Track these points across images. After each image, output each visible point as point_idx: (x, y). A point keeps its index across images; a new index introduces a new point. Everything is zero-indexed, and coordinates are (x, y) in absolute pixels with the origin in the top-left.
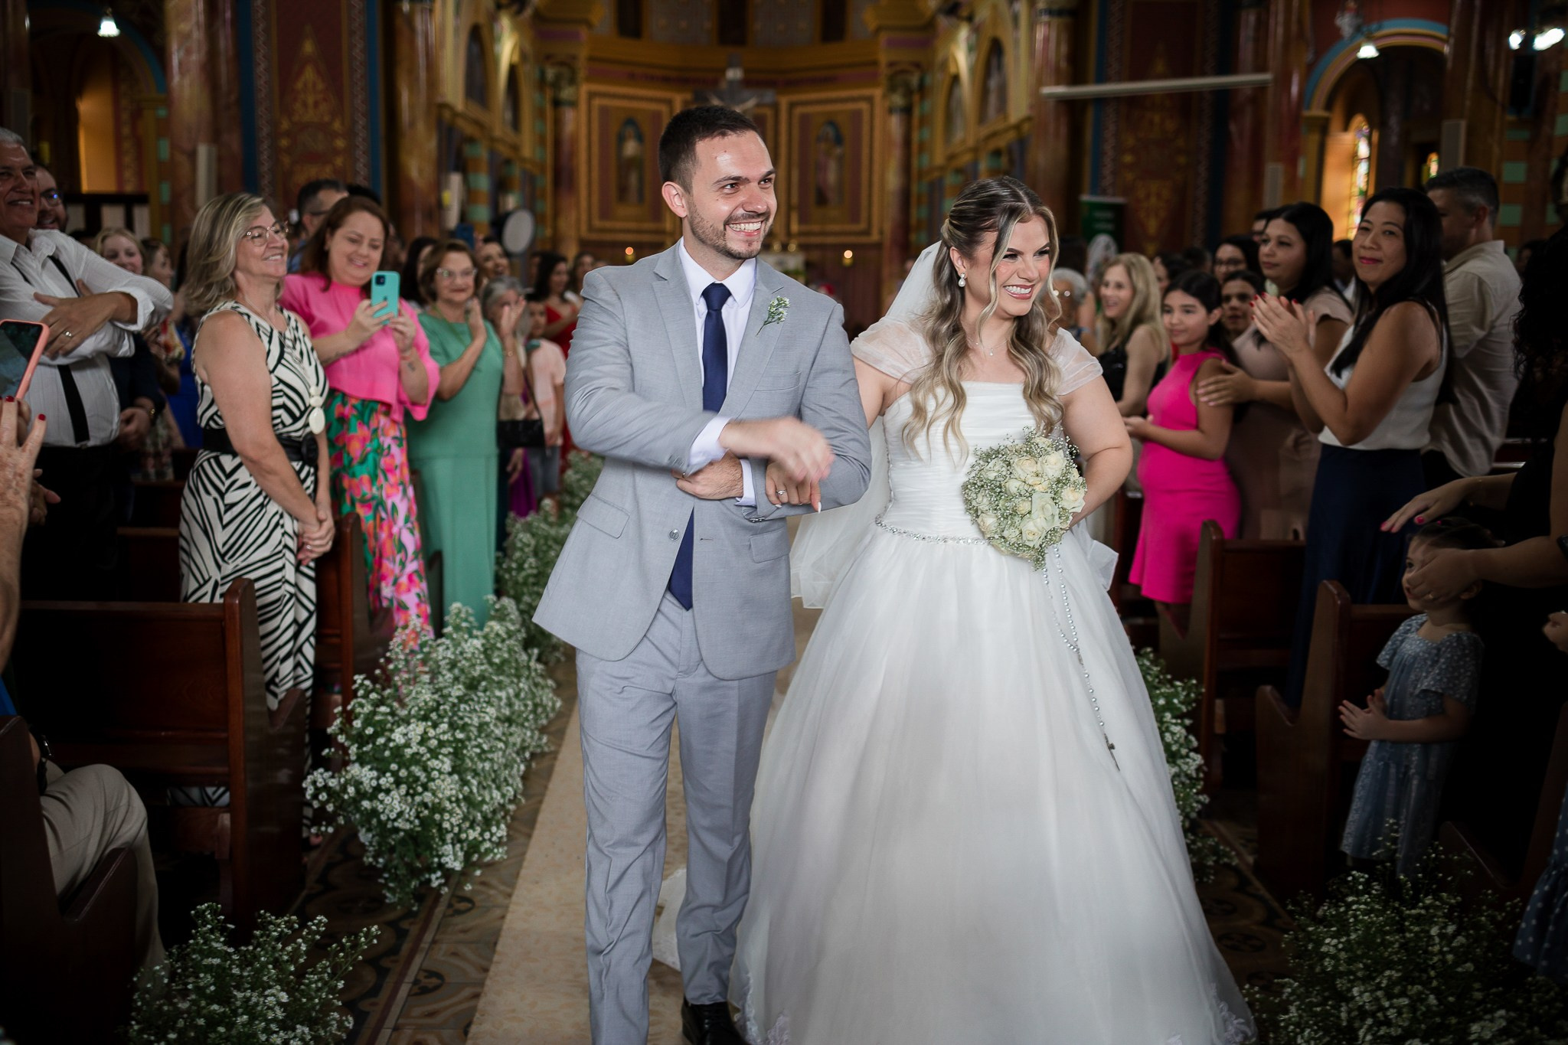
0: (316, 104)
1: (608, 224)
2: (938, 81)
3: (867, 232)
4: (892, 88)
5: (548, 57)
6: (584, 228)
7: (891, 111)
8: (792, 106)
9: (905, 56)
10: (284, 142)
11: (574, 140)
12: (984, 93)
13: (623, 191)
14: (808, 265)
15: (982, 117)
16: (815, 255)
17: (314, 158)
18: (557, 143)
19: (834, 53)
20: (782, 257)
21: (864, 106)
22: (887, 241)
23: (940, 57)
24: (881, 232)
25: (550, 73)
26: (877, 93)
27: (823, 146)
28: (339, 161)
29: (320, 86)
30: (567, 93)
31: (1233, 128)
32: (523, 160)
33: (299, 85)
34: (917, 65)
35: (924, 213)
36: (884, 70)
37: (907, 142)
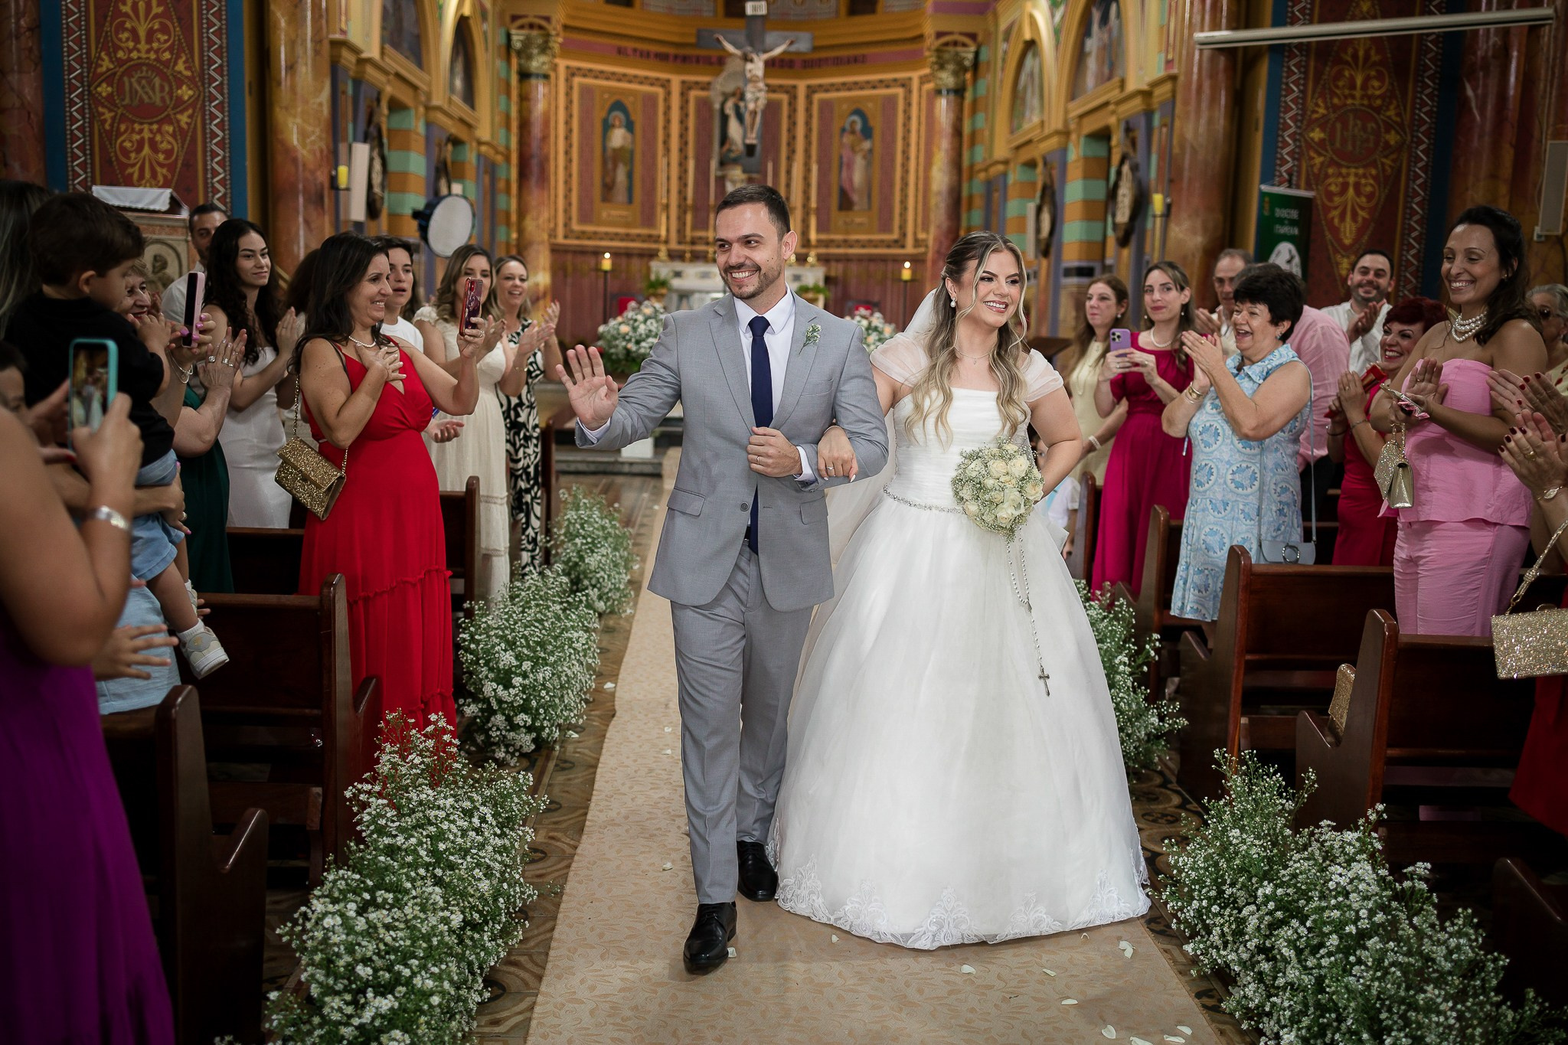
0: (150, 35)
1: (590, 228)
2: (1003, 53)
3: (899, 243)
4: (942, 67)
5: (514, 18)
6: (561, 231)
7: (938, 92)
8: (811, 91)
9: (957, 25)
10: (104, 90)
11: (546, 123)
12: (1080, 57)
13: (608, 188)
14: (828, 280)
15: (1074, 89)
16: (837, 270)
17: (146, 112)
18: (525, 125)
19: (863, 28)
20: (799, 270)
21: (900, 91)
22: (930, 256)
23: (1003, 26)
24: (917, 243)
25: (518, 38)
26: (915, 76)
27: (847, 139)
28: (184, 119)
29: (157, 10)
30: (537, 63)
31: (1470, 92)
32: (480, 143)
33: (126, 9)
34: (973, 36)
35: (977, 217)
36: (931, 42)
37: (957, 132)
